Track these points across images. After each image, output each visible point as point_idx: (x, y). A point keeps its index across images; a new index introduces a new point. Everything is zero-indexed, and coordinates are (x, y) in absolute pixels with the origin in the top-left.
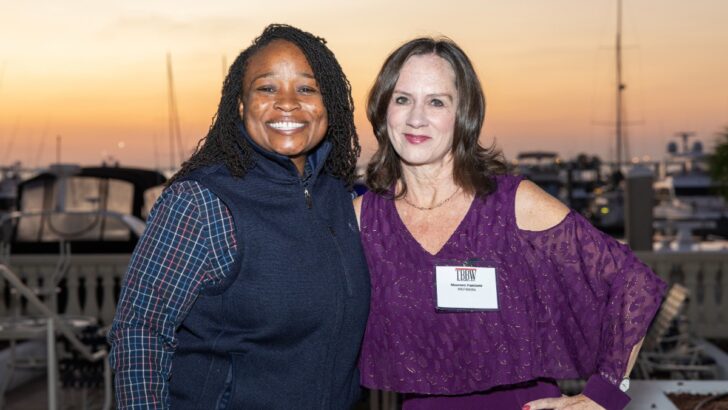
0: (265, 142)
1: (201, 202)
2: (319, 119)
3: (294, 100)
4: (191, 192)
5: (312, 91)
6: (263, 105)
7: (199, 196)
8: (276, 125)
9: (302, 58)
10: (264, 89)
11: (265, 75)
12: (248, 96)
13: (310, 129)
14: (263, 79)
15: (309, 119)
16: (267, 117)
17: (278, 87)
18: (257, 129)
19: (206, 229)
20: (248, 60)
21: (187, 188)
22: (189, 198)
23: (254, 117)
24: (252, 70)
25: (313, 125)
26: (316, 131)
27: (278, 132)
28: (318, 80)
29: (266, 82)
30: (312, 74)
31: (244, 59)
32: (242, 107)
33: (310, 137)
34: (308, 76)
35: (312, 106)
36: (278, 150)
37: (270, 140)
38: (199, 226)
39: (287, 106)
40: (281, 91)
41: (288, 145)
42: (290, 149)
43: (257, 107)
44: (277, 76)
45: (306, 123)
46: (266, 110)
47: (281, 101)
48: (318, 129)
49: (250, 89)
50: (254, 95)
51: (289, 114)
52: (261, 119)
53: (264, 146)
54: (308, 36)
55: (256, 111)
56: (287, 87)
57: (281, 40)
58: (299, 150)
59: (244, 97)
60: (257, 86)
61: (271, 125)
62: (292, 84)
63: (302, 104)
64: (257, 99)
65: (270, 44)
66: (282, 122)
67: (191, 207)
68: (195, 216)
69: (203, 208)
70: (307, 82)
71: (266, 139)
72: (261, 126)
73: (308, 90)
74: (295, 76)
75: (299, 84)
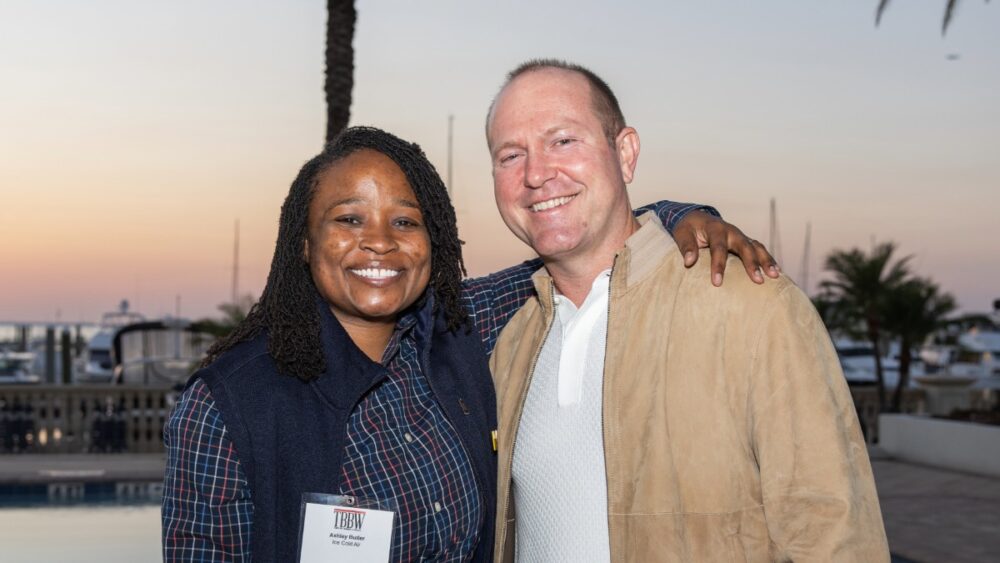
0: (344, 296)
2: (423, 264)
3: (389, 237)
5: (415, 225)
6: (340, 242)
8: (363, 273)
9: (400, 178)
10: (348, 220)
11: (347, 201)
13: (407, 280)
14: (346, 206)
15: (407, 263)
16: (349, 261)
17: (366, 217)
20: (319, 176)
24: (327, 189)
25: (412, 275)
27: (366, 282)
28: (422, 206)
29: (347, 210)
30: (415, 202)
31: (308, 178)
32: (307, 243)
33: (408, 291)
34: (412, 205)
35: (414, 245)
36: (371, 307)
37: (352, 292)
39: (379, 246)
40: (370, 224)
41: (376, 302)
42: (380, 307)
43: (334, 246)
44: (364, 203)
45: (402, 271)
46: (348, 251)
47: (370, 238)
48: (417, 280)
49: (323, 219)
50: (332, 229)
51: (381, 257)
55: (332, 251)
56: (377, 218)
57: (369, 151)
58: (393, 309)
60: (336, 214)
61: (355, 272)
62: (385, 214)
63: (400, 243)
64: (335, 235)
65: (352, 156)
66: (366, 269)
70: (406, 212)
71: (347, 291)
72: (340, 273)
73: (406, 223)
74: (389, 202)
75: (394, 216)
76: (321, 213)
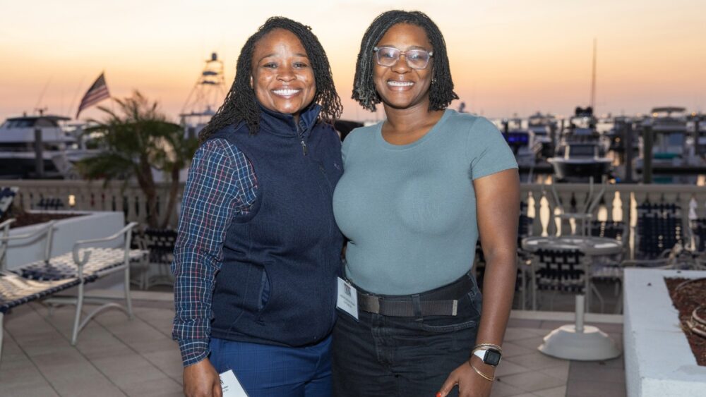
0: (271, 105)
1: (231, 154)
2: (310, 86)
3: (292, 73)
4: (222, 148)
5: (305, 66)
6: (268, 77)
7: (228, 150)
8: (279, 92)
9: (297, 41)
10: (268, 65)
11: (269, 56)
12: (257, 70)
13: (303, 94)
14: (268, 58)
15: (302, 86)
16: (271, 86)
17: (279, 63)
18: (264, 96)
19: (236, 173)
20: (256, 44)
21: (219, 145)
22: (221, 152)
23: (262, 87)
24: (259, 52)
25: (306, 91)
26: (307, 96)
27: (281, 97)
28: (310, 58)
29: (270, 60)
30: (304, 53)
31: (252, 43)
32: (252, 78)
33: (304, 100)
34: (301, 55)
35: (305, 77)
36: (281, 110)
37: (275, 103)
38: (231, 171)
39: (286, 78)
40: (281, 67)
41: (287, 107)
42: (289, 109)
43: (264, 79)
44: (278, 56)
45: (300, 89)
46: (271, 81)
47: (281, 74)
48: (308, 94)
49: (258, 66)
50: (262, 70)
51: (288, 83)
52: (267, 87)
53: (270, 108)
54: (299, 25)
55: (264, 82)
56: (285, 63)
57: (279, 29)
58: (296, 110)
59: (254, 72)
60: (264, 64)
61: (275, 92)
62: (289, 61)
63: (297, 76)
64: (264, 73)
65: (272, 32)
66: (283, 89)
67: (224, 158)
68: (227, 164)
69: (232, 158)
70: (300, 59)
71: (272, 102)
72: (267, 93)
73: (301, 65)
74: (290, 55)
75: (294, 62)
76: (257, 63)
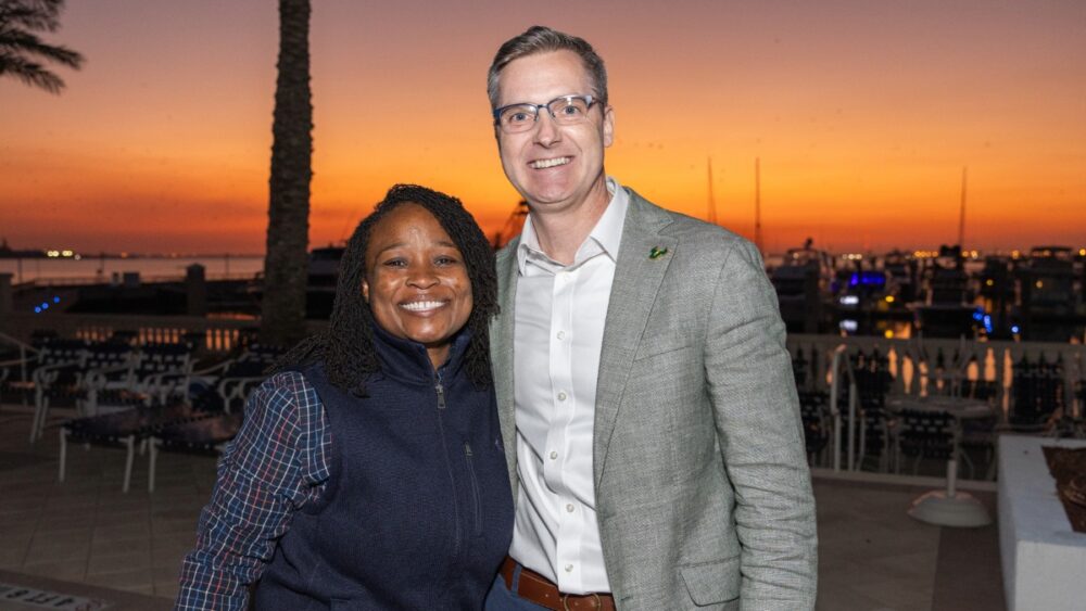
0: (397, 327)
1: (303, 404)
2: (463, 295)
3: (431, 274)
4: (293, 390)
5: (453, 261)
6: (393, 283)
7: (301, 396)
8: (411, 306)
9: (436, 224)
10: (392, 263)
11: (393, 246)
12: (373, 273)
13: (452, 309)
14: (390, 251)
15: (450, 296)
16: (399, 297)
17: (410, 258)
18: (388, 313)
19: (304, 438)
20: (371, 230)
21: (289, 381)
22: (288, 397)
23: (383, 298)
24: (377, 241)
25: (456, 304)
26: (460, 310)
27: (414, 314)
28: (460, 249)
29: (394, 254)
30: (451, 241)
31: (365, 229)
32: (366, 287)
33: (454, 318)
34: (446, 244)
35: (455, 280)
36: (415, 336)
37: (404, 325)
38: (296, 433)
39: (423, 282)
40: (413, 265)
41: (426, 330)
42: (429, 334)
43: (385, 286)
44: (409, 246)
45: (448, 302)
46: (397, 288)
47: (415, 276)
48: (463, 308)
49: (375, 264)
50: (381, 271)
51: (425, 291)
52: (391, 300)
53: (399, 335)
54: (441, 197)
55: (385, 290)
56: (420, 259)
57: (409, 203)
58: (441, 335)
59: (369, 275)
60: (384, 260)
61: (405, 306)
62: (427, 253)
63: (441, 278)
64: (384, 276)
65: (396, 209)
66: (418, 301)
67: (290, 408)
68: (293, 420)
69: (304, 411)
70: (445, 251)
71: (399, 323)
72: (392, 310)
73: (446, 260)
74: (429, 245)
75: (434, 255)
76: (373, 260)
